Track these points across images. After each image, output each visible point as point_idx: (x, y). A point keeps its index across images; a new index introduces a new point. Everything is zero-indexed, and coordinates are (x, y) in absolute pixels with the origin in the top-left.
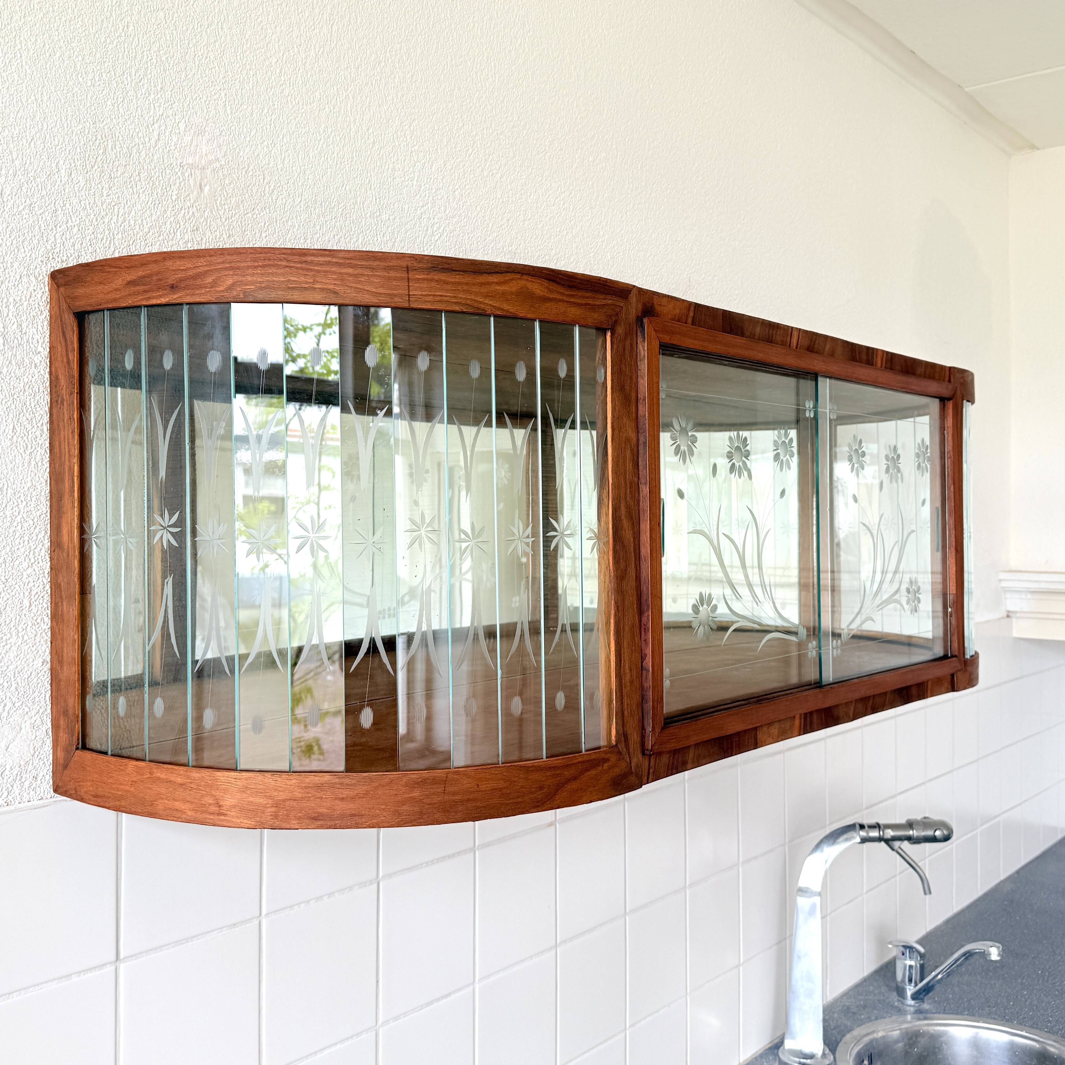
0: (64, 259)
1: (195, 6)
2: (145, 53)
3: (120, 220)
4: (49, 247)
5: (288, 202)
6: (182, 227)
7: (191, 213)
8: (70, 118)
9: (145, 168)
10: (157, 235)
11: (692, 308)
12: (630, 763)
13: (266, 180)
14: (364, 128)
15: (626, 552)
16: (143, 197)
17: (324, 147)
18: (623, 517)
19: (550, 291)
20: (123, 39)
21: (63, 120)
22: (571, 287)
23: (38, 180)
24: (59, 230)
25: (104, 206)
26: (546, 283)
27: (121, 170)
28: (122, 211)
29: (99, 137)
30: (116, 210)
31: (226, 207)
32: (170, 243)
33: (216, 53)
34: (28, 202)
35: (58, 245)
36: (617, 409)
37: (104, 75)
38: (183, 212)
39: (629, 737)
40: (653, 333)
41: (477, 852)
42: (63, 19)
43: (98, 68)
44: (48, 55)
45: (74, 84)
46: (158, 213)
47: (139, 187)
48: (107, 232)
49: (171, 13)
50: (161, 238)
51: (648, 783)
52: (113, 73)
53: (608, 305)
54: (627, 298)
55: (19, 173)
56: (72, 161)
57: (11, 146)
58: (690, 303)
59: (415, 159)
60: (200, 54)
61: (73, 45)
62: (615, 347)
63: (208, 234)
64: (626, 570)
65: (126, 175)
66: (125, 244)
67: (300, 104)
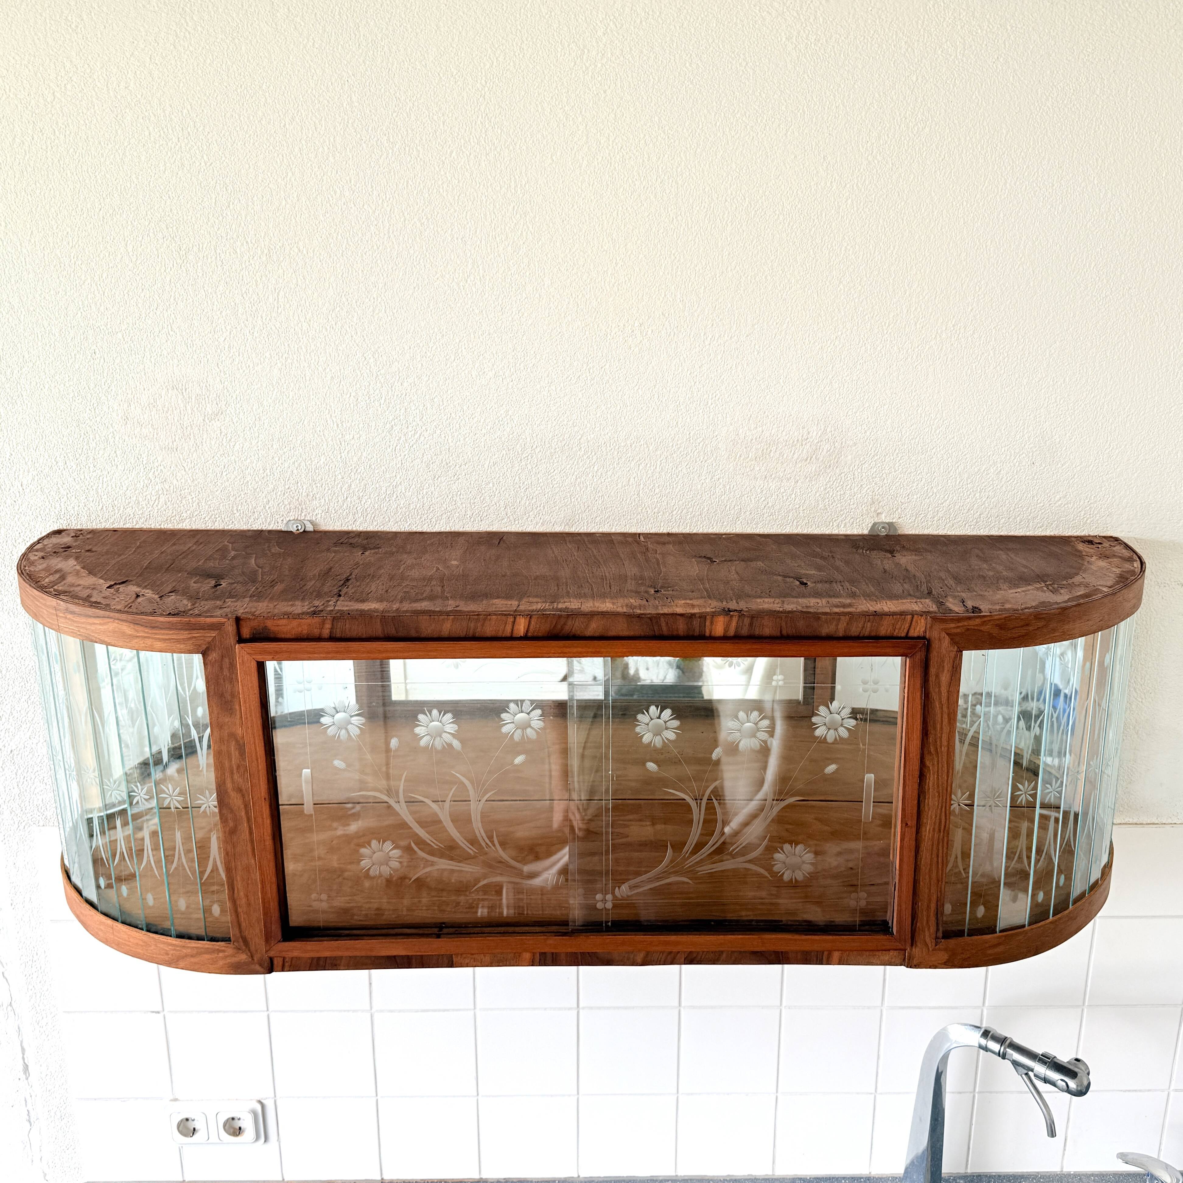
0: (68, 517)
1: (147, 320)
2: (110, 368)
3: (105, 486)
4: (57, 513)
5: (245, 446)
6: (153, 481)
7: (159, 471)
8: (60, 427)
9: (120, 447)
10: (133, 491)
13: (223, 434)
17: (278, 395)
19: (137, 631)
20: (92, 362)
21: (56, 429)
22: (153, 628)
24: (62, 500)
25: (92, 480)
26: (132, 626)
27: (101, 452)
28: (105, 480)
29: (82, 434)
30: (101, 480)
31: (189, 460)
32: (144, 494)
33: (169, 350)
34: (39, 487)
35: (63, 510)
37: (81, 391)
38: (153, 471)
42: (47, 362)
43: (76, 388)
44: (40, 389)
45: (60, 404)
46: (133, 475)
47: (116, 461)
48: (96, 496)
49: (127, 332)
50: (136, 492)
52: (87, 388)
53: (195, 637)
54: (221, 629)
55: (31, 470)
56: (65, 455)
57: (24, 455)
60: (155, 354)
61: (57, 378)
63: (175, 482)
65: (106, 455)
66: (110, 501)
67: (251, 367)
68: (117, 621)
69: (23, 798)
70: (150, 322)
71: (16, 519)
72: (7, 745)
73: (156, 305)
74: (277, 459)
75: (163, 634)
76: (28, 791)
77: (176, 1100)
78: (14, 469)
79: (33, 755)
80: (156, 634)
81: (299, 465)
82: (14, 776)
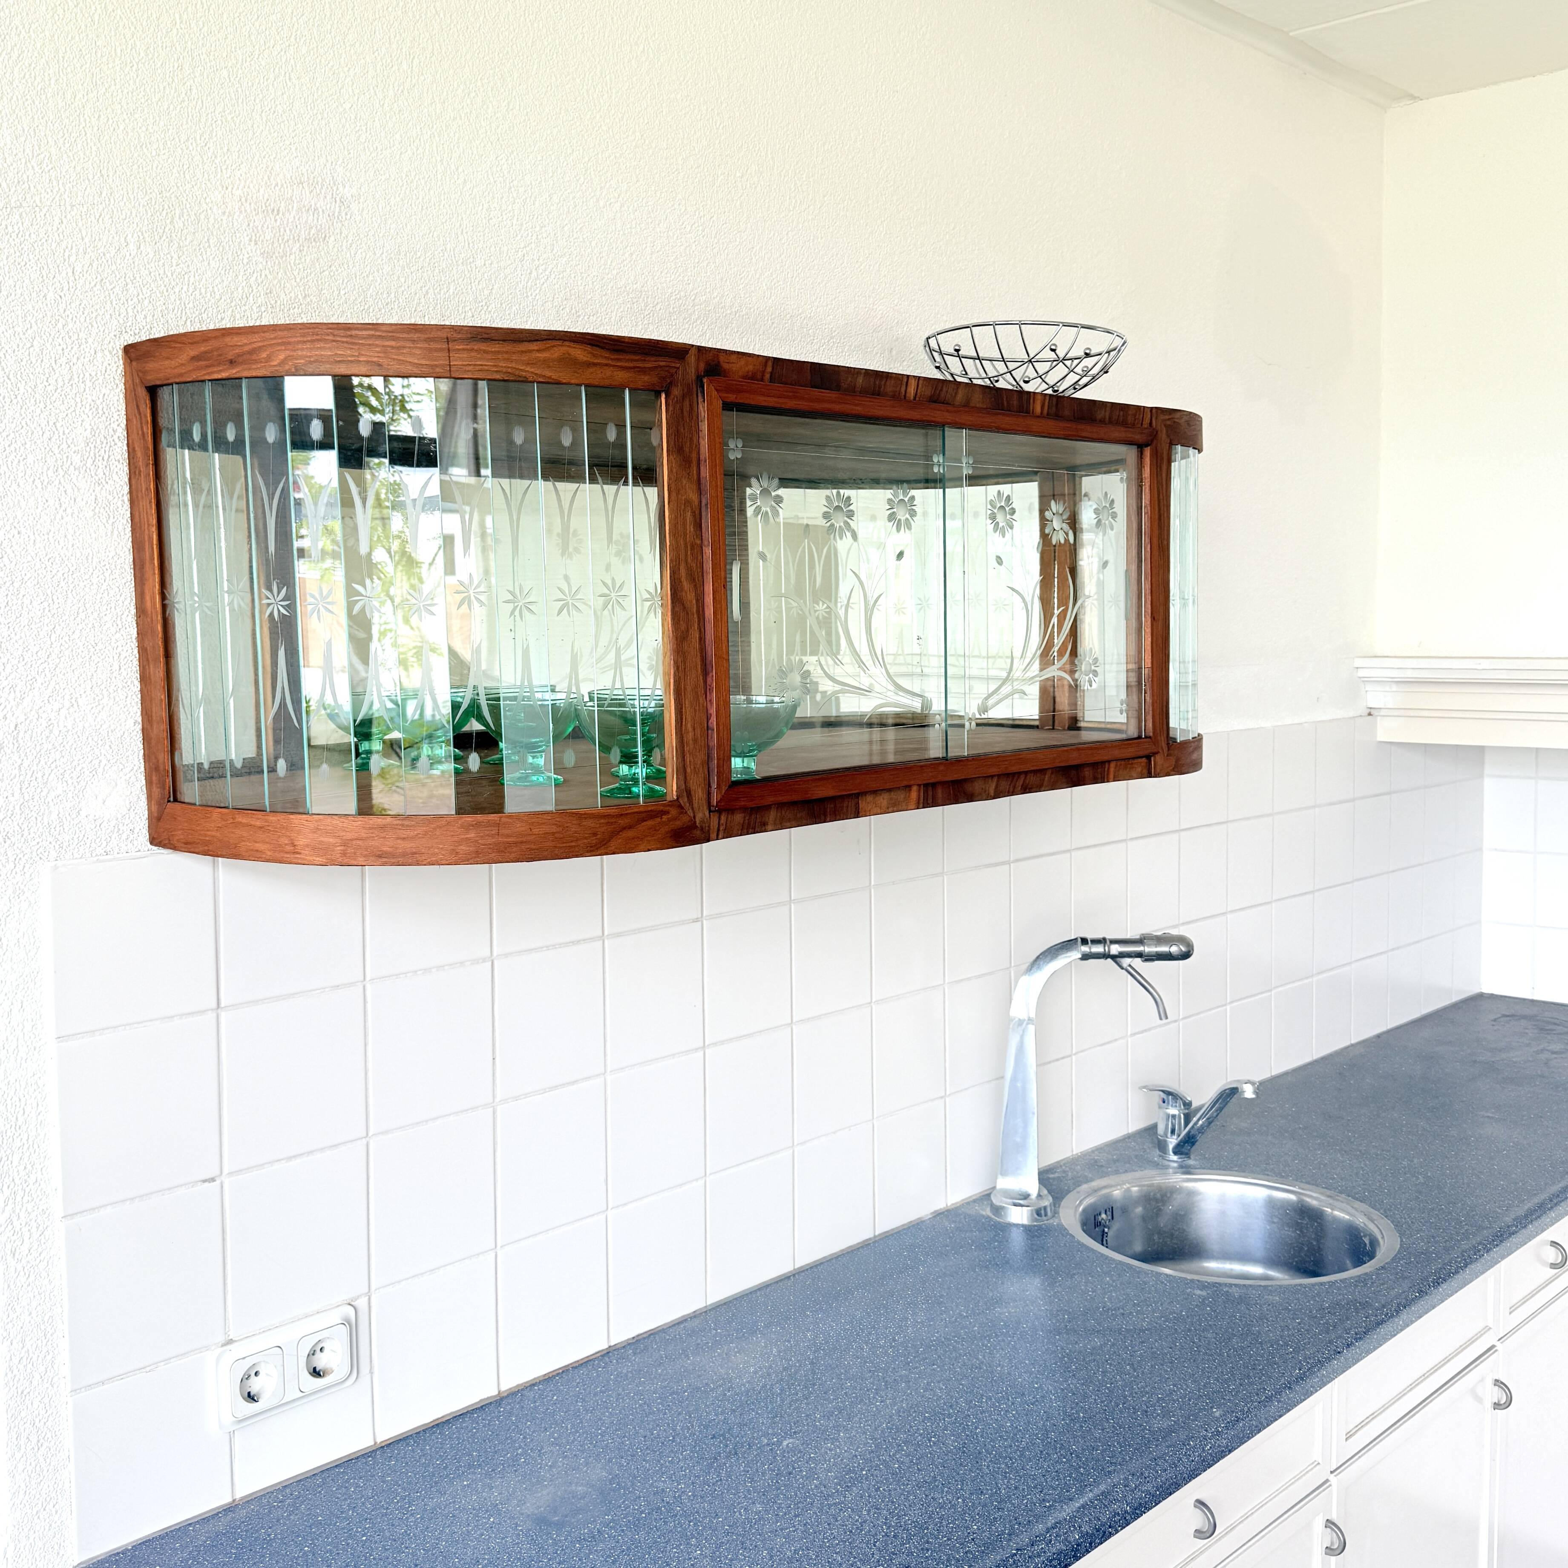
0: (137, 332)
1: (260, 59)
2: (210, 116)
3: (191, 290)
4: (121, 322)
5: (368, 257)
6: (255, 291)
7: (263, 276)
8: (136, 191)
9: (215, 233)
10: (229, 301)
11: (770, 363)
12: (694, 817)
13: (343, 235)
14: (453, 167)
15: (688, 614)
16: (213, 263)
17: (407, 192)
18: (683, 579)
19: (594, 355)
20: (186, 103)
21: (130, 193)
22: (617, 351)
23: (108, 255)
24: (130, 303)
25: (174, 276)
26: (589, 348)
27: (189, 238)
28: (192, 279)
29: (166, 207)
30: (186, 279)
31: (301, 266)
32: (243, 309)
33: (285, 107)
34: (99, 279)
35: (130, 319)
36: (674, 470)
37: (169, 143)
38: (255, 275)
39: (693, 793)
40: (714, 393)
41: (606, 941)
42: (126, 91)
43: (162, 136)
44: (112, 129)
45: (139, 156)
46: (230, 279)
47: (209, 253)
48: (178, 302)
49: (235, 70)
50: (233, 304)
51: (717, 839)
52: (177, 140)
53: (661, 367)
54: (684, 358)
55: (89, 250)
56: (140, 234)
57: (80, 224)
58: (767, 359)
59: (515, 195)
60: (267, 109)
61: (136, 116)
62: (671, 408)
63: (282, 295)
64: (688, 630)
65: (195, 243)
66: (197, 313)
67: (379, 149)
68: (567, 343)
69: (27, 811)
70: (263, 63)
71: (60, 326)
72: (9, 715)
73: (272, 41)
74: (403, 280)
75: (628, 360)
76: (36, 798)
77: (230, 1342)
78: (64, 245)
79: (51, 731)
80: (618, 360)
81: (427, 293)
82: (16, 771)
